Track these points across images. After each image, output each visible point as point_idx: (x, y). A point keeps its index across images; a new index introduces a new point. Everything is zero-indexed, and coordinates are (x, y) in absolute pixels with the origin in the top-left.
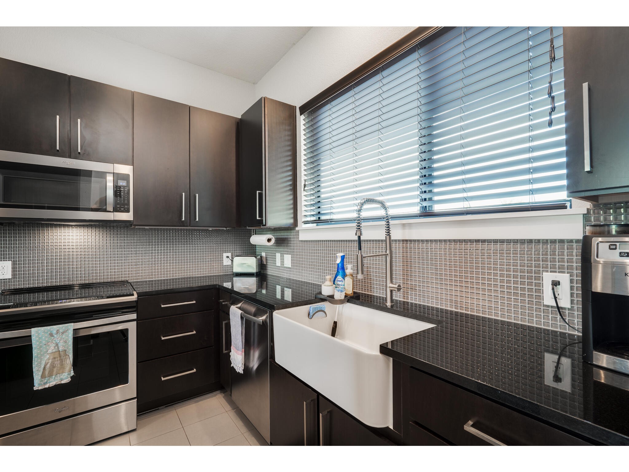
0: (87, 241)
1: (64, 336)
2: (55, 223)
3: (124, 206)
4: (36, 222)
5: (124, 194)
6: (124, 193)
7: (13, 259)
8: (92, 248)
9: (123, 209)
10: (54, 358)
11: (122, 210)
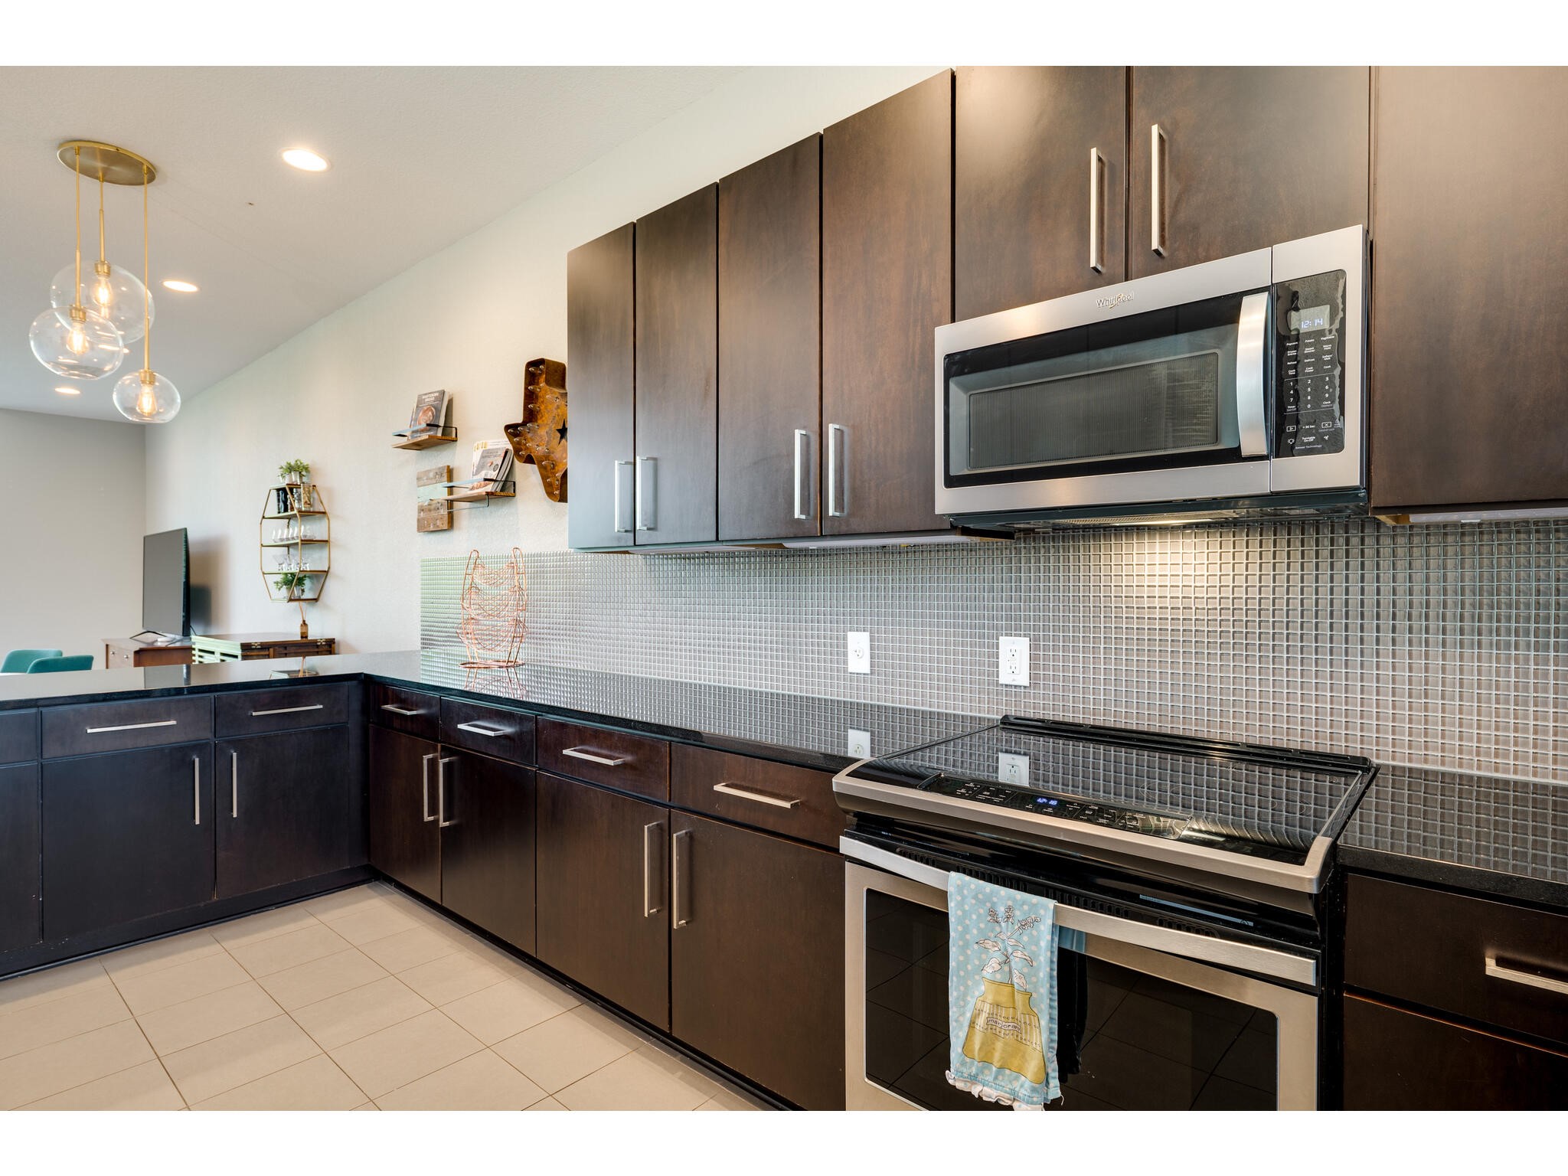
0: (1218, 585)
1: (1025, 938)
2: (1117, 522)
3: (1318, 427)
4: (1052, 521)
5: (1316, 371)
6: (1319, 362)
7: (1032, 633)
8: (1234, 609)
9: (1312, 439)
10: (998, 1005)
11: (1309, 443)
